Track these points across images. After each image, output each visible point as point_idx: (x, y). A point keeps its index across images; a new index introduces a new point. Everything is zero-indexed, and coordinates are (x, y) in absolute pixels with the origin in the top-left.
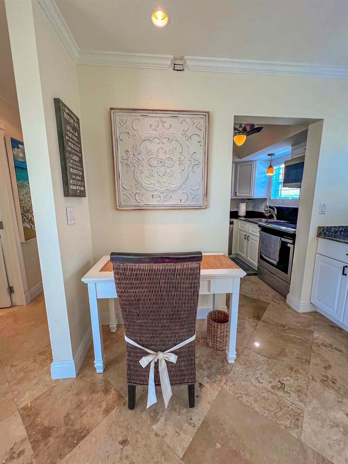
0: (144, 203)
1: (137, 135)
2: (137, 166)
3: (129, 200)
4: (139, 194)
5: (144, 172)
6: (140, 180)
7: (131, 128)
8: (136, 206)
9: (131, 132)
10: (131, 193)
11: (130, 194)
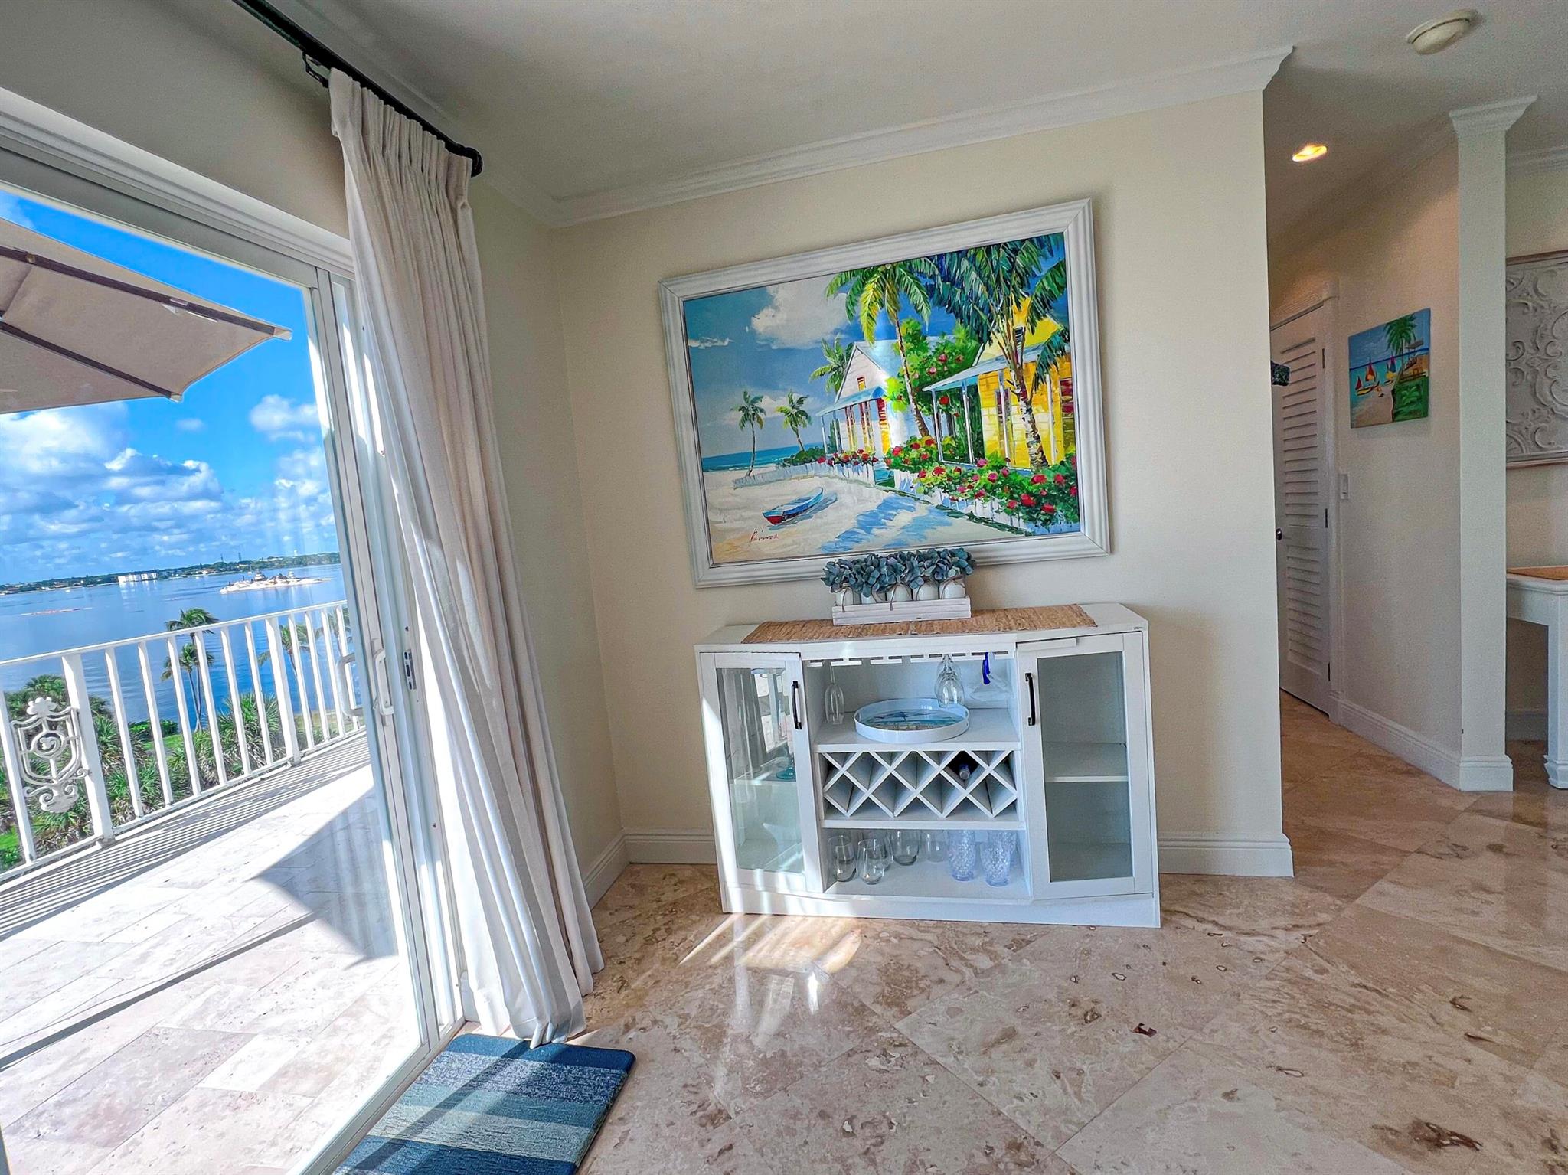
0: (1558, 448)
1: (1546, 305)
2: (1541, 370)
3: (1517, 446)
4: (1543, 430)
5: (1560, 381)
6: (1550, 399)
7: (1532, 292)
8: (1534, 457)
9: (1530, 301)
10: (1524, 431)
11: (1520, 432)
